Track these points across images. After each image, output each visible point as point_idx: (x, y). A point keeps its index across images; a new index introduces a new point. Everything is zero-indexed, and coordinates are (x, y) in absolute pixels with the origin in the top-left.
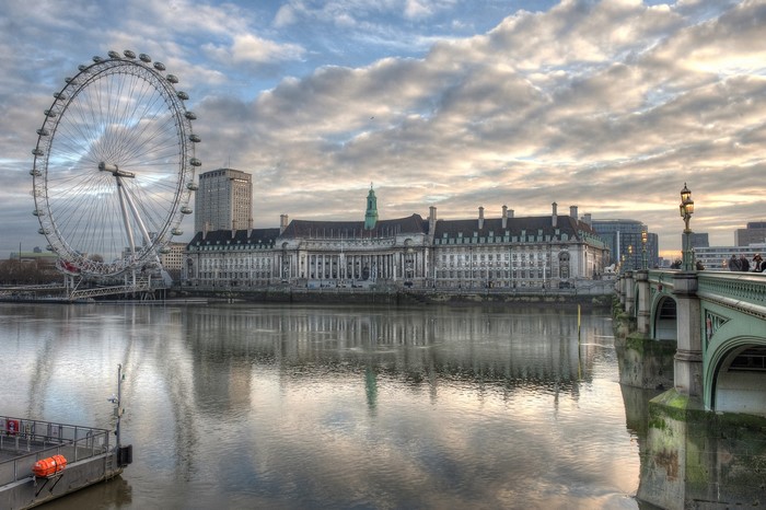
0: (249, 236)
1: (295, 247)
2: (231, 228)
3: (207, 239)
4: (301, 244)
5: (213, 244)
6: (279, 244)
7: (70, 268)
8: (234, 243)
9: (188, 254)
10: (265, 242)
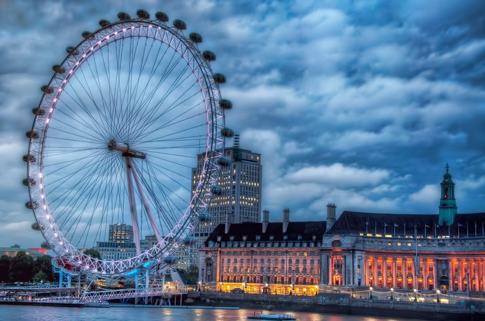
0: (284, 230)
1: (350, 246)
2: (262, 220)
3: (231, 232)
4: (357, 242)
5: (239, 239)
6: (327, 241)
7: (68, 267)
8: (265, 238)
9: (207, 252)
10: (307, 239)
